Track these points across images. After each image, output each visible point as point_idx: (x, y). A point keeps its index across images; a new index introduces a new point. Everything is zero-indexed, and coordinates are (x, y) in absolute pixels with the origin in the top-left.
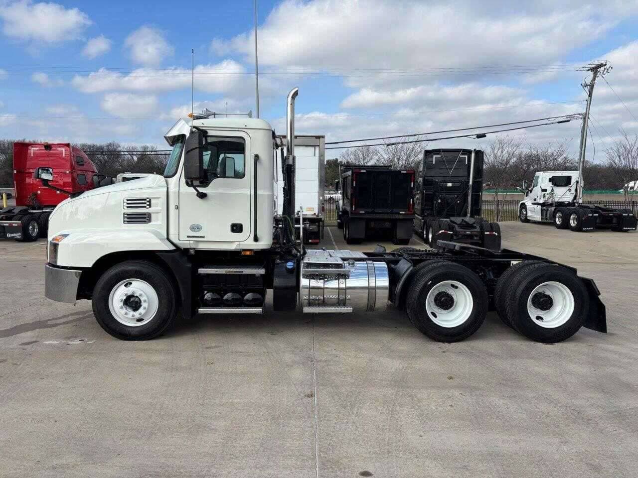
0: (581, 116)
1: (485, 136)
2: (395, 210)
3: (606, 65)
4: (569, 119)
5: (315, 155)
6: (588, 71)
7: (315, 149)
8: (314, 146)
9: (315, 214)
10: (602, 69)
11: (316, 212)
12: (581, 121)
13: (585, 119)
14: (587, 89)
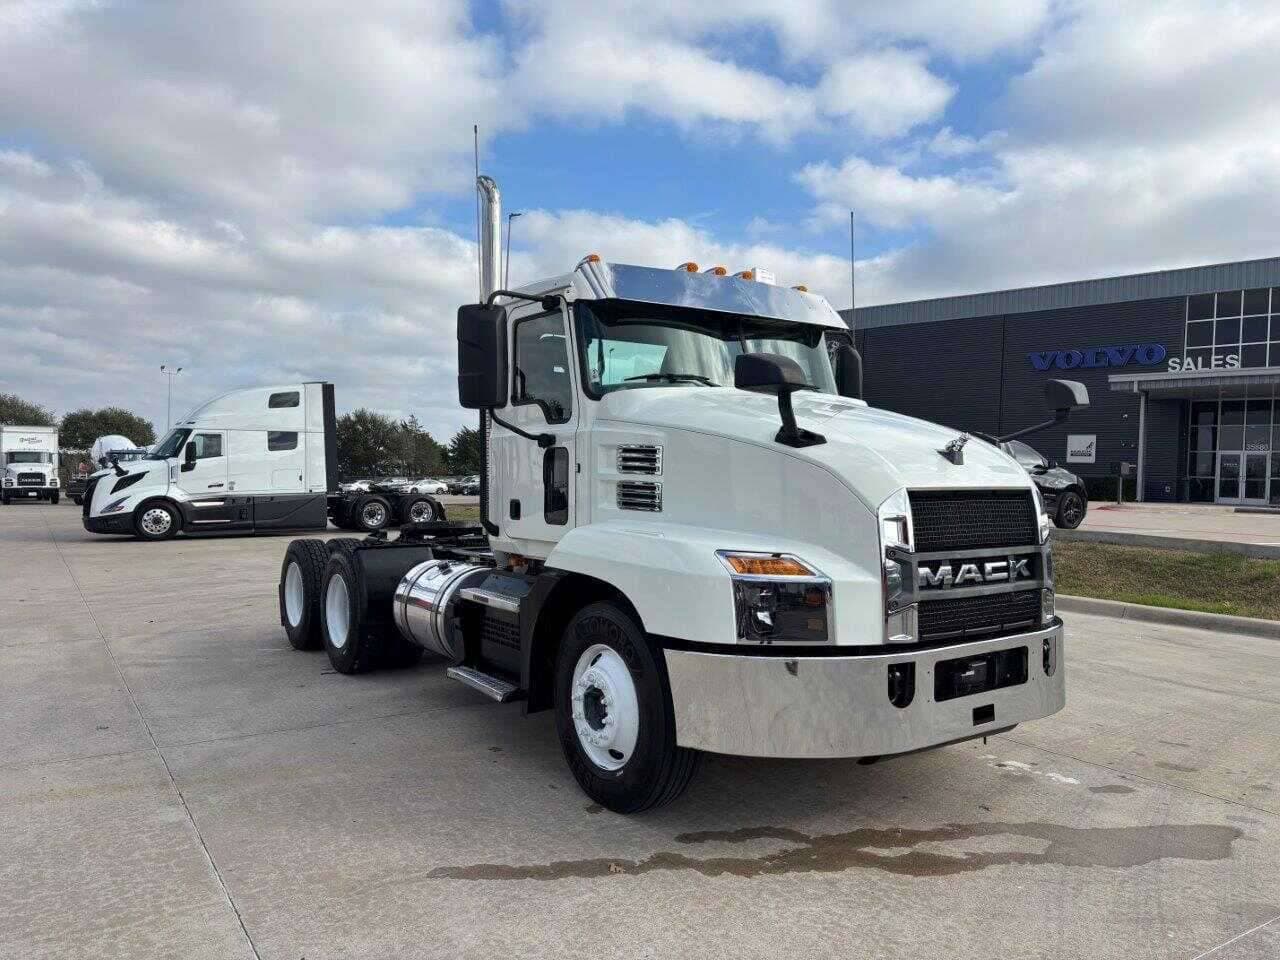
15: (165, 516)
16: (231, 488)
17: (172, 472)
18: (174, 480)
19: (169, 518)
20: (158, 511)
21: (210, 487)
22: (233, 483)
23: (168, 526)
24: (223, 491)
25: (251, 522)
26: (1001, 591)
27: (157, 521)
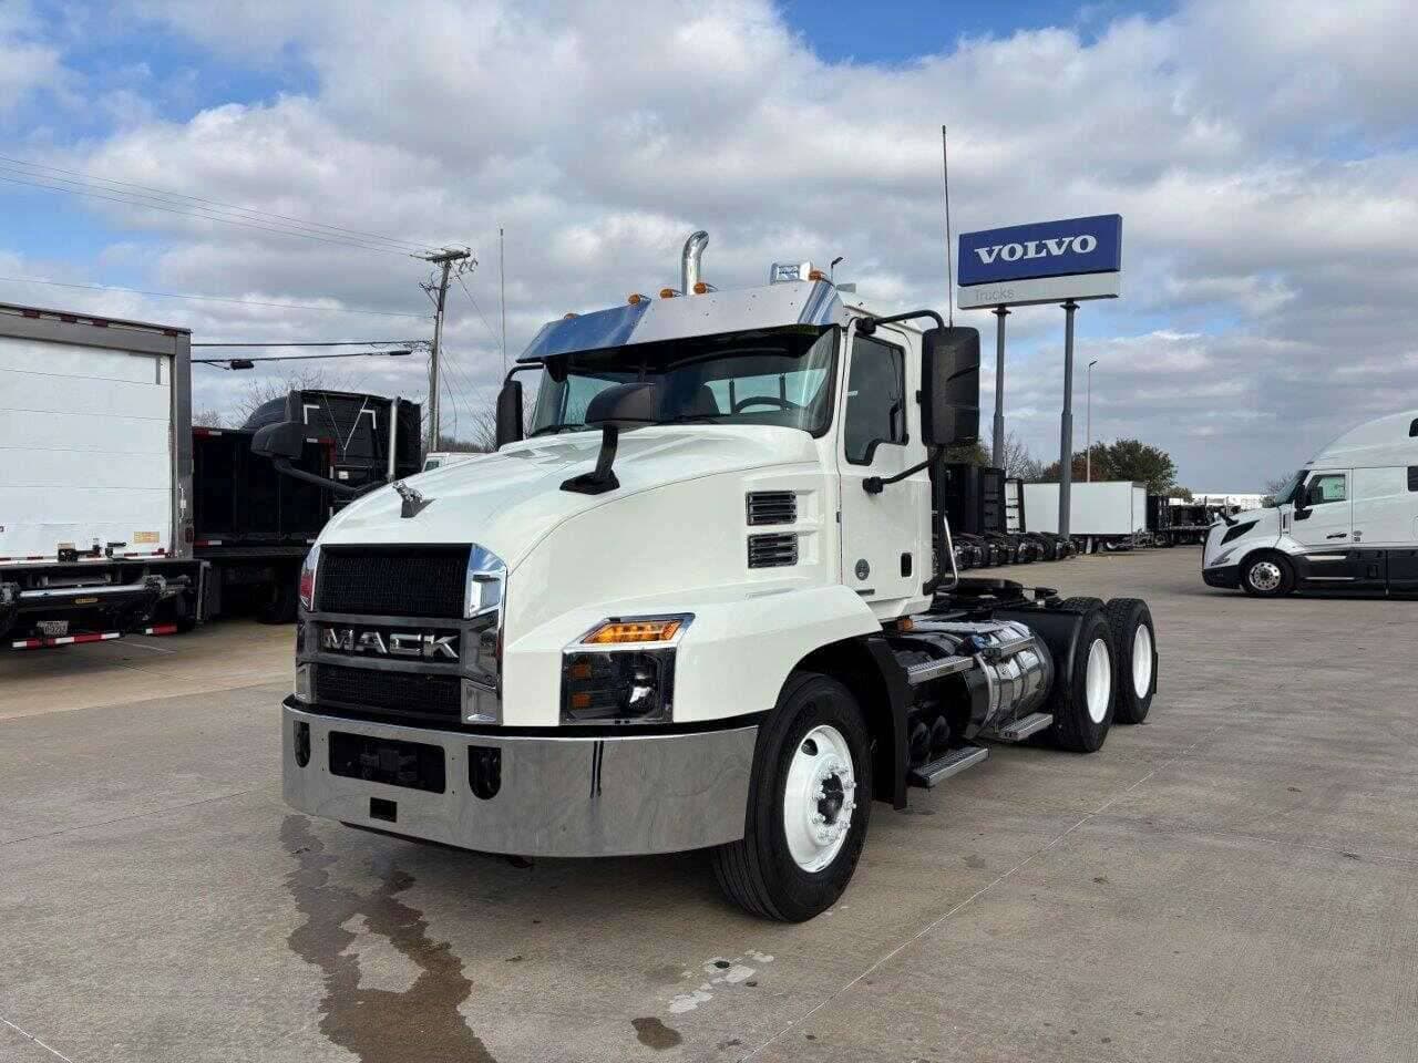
0: (427, 347)
1: (252, 366)
2: (295, 537)
3: (468, 255)
4: (409, 349)
5: (158, 382)
6: (428, 259)
7: (158, 364)
8: (157, 355)
9: (161, 551)
10: (460, 261)
11: (166, 545)
12: (428, 355)
13: (434, 352)
14: (435, 295)
15: (1275, 572)
16: (1357, 540)
17: (1284, 521)
18: (1286, 530)
19: (1277, 574)
20: (1266, 565)
21: (1329, 537)
22: (1359, 533)
23: (1277, 582)
24: (1347, 543)
25: (1384, 581)
26: (396, 669)
27: (1266, 575)
